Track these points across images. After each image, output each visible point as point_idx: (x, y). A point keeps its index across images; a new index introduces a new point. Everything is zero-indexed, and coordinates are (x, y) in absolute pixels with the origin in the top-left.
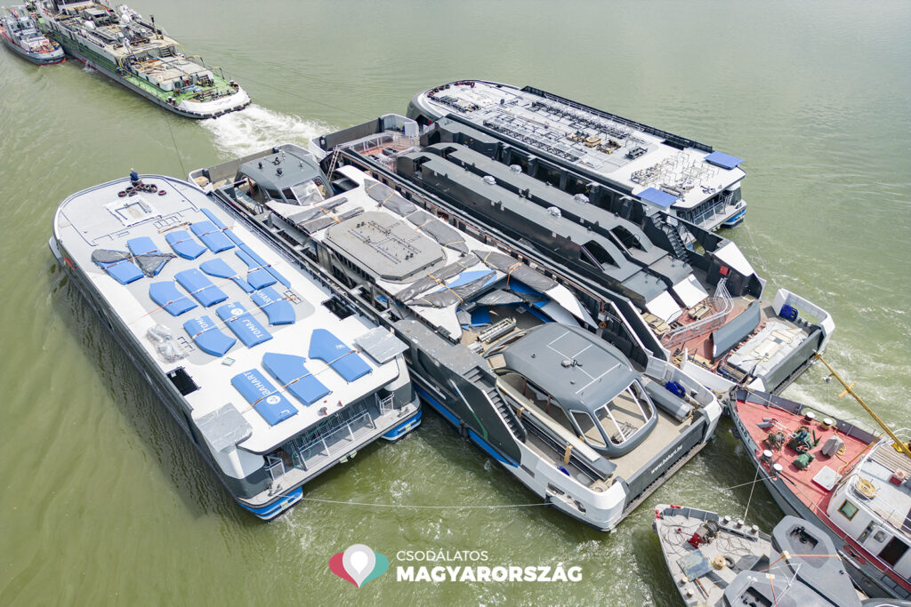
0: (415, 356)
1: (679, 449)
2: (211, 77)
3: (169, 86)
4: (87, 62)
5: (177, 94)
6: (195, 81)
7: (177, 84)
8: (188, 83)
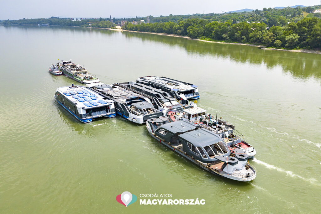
0: (116, 103)
1: (156, 115)
2: (93, 77)
3: (82, 78)
4: (67, 75)
5: (84, 79)
6: (89, 77)
7: (84, 78)
8: (87, 78)
